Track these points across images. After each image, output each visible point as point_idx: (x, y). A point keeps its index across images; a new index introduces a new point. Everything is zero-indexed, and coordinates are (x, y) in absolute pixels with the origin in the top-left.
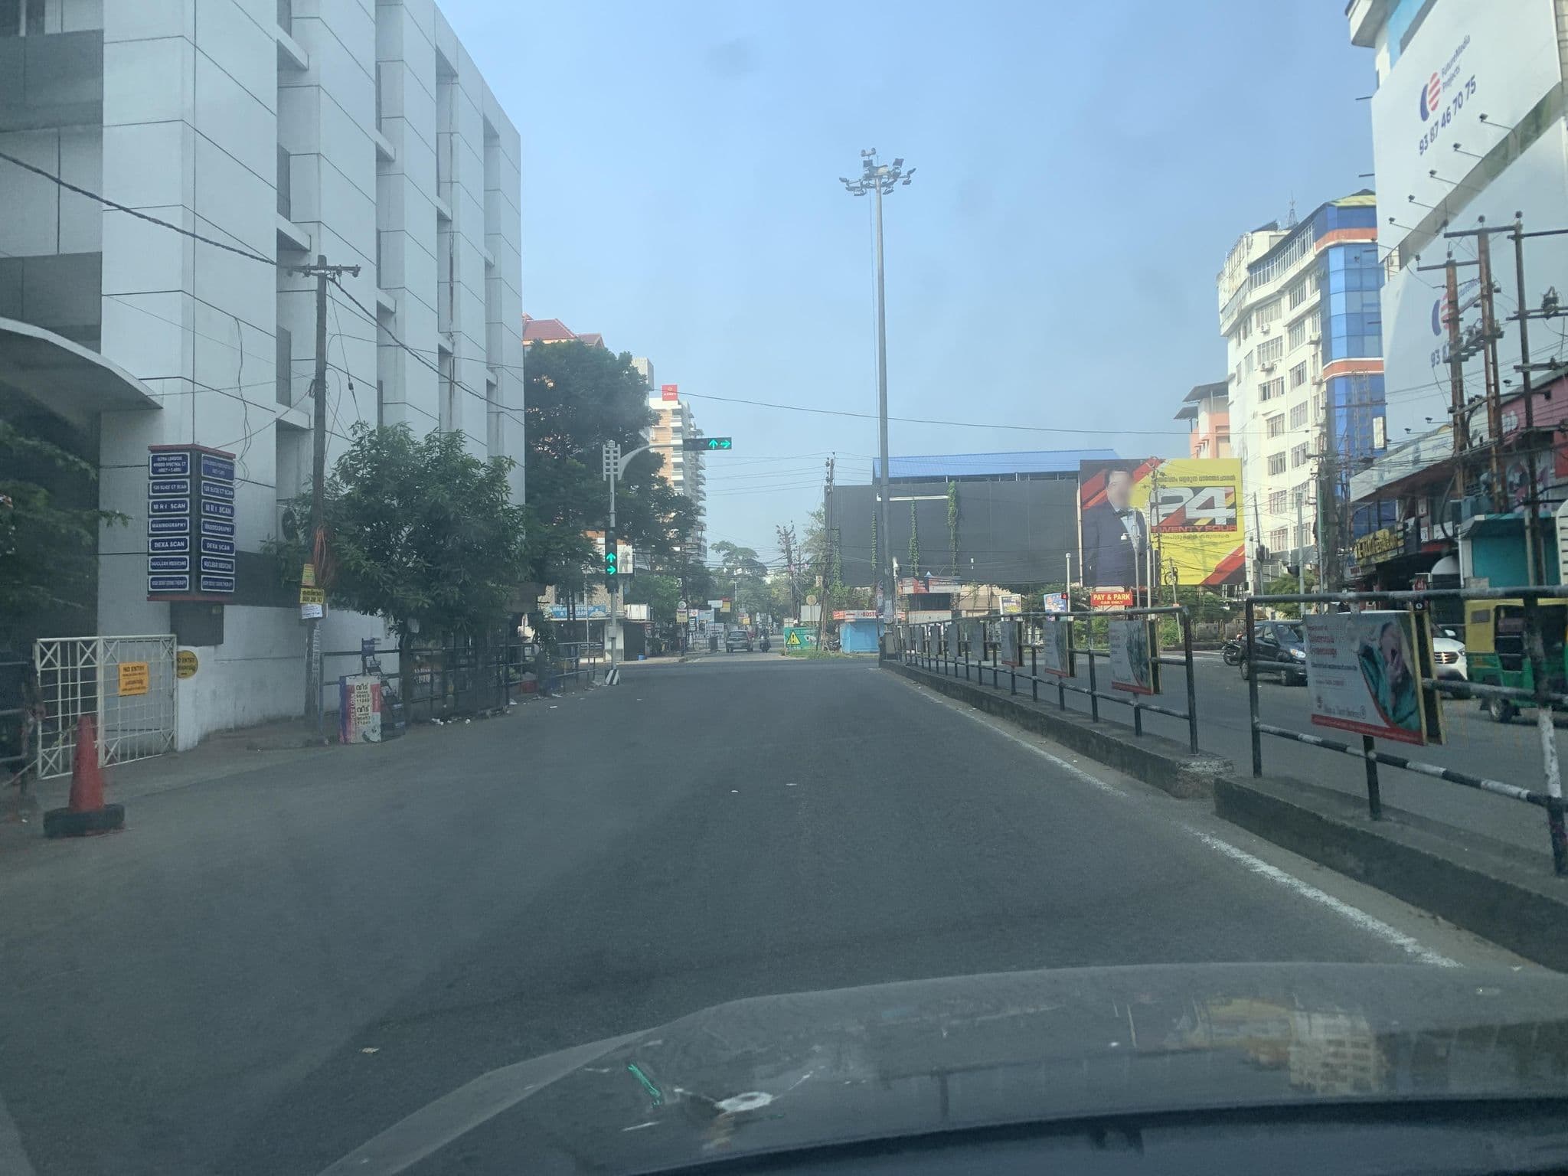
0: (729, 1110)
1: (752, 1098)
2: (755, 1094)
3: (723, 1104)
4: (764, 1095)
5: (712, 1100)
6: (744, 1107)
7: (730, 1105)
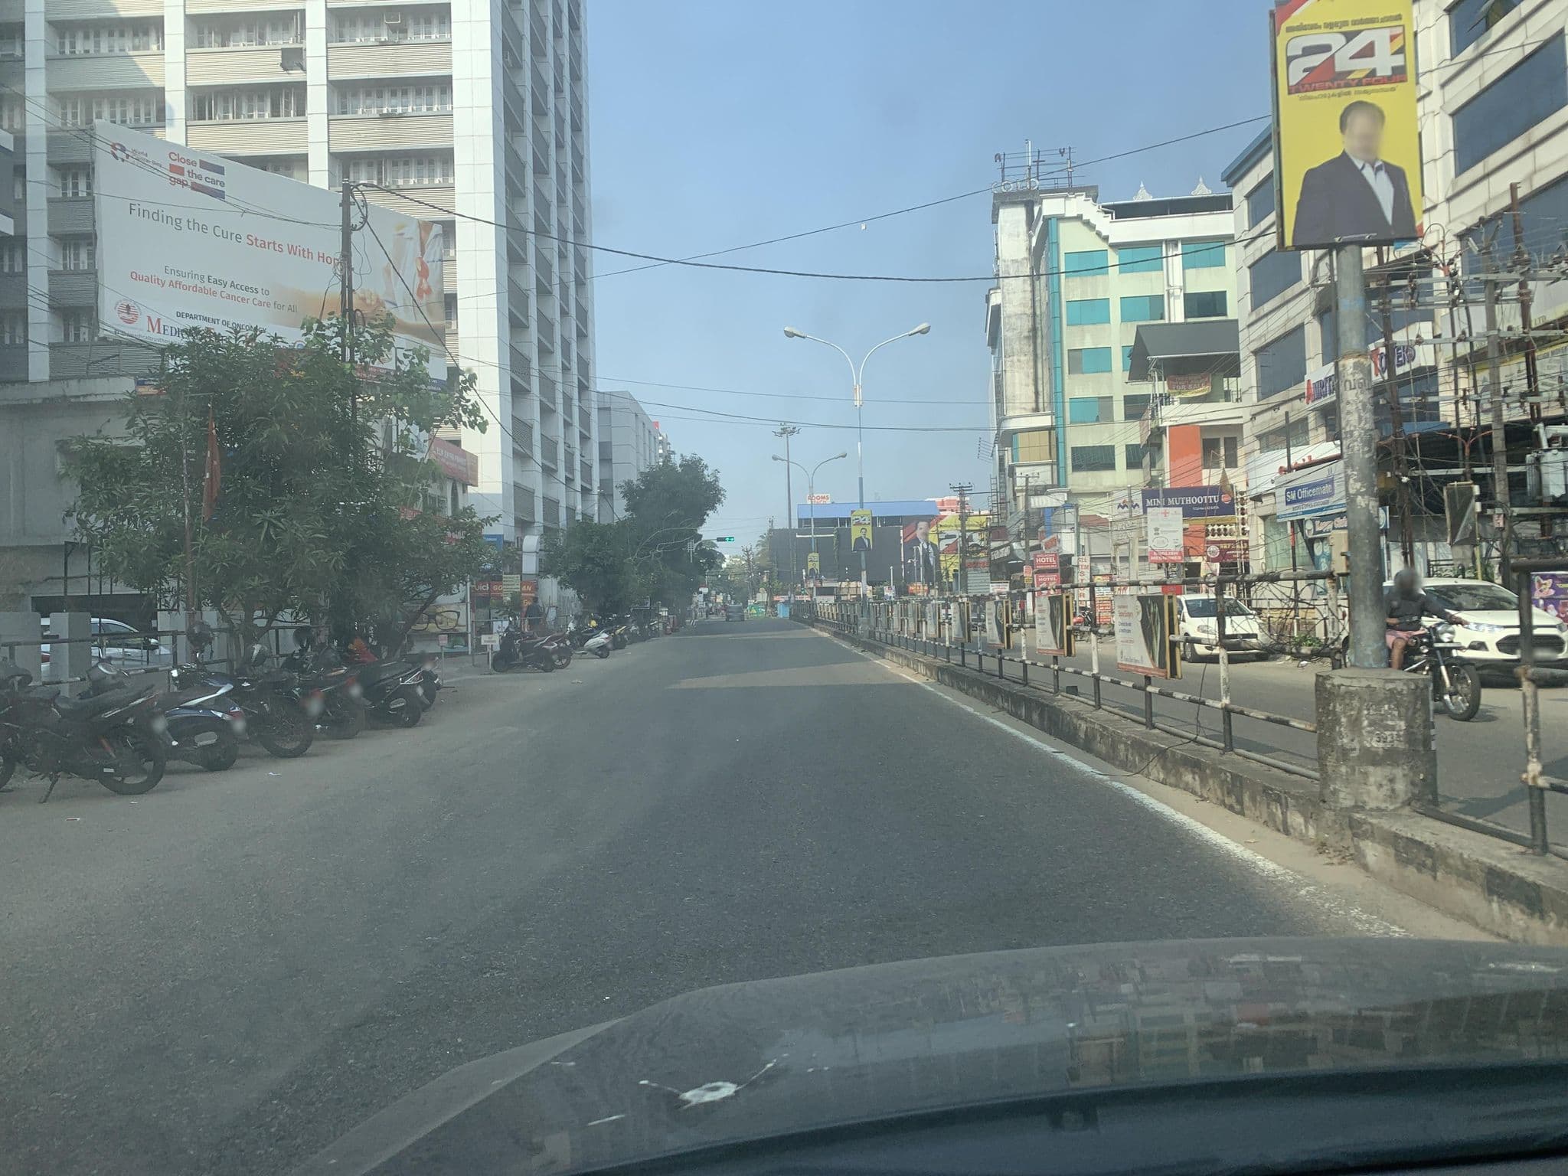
0: (694, 1101)
1: (717, 1089)
2: (719, 1084)
3: (688, 1095)
4: (728, 1084)
5: (676, 1091)
6: (709, 1097)
7: (694, 1096)
